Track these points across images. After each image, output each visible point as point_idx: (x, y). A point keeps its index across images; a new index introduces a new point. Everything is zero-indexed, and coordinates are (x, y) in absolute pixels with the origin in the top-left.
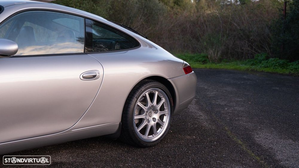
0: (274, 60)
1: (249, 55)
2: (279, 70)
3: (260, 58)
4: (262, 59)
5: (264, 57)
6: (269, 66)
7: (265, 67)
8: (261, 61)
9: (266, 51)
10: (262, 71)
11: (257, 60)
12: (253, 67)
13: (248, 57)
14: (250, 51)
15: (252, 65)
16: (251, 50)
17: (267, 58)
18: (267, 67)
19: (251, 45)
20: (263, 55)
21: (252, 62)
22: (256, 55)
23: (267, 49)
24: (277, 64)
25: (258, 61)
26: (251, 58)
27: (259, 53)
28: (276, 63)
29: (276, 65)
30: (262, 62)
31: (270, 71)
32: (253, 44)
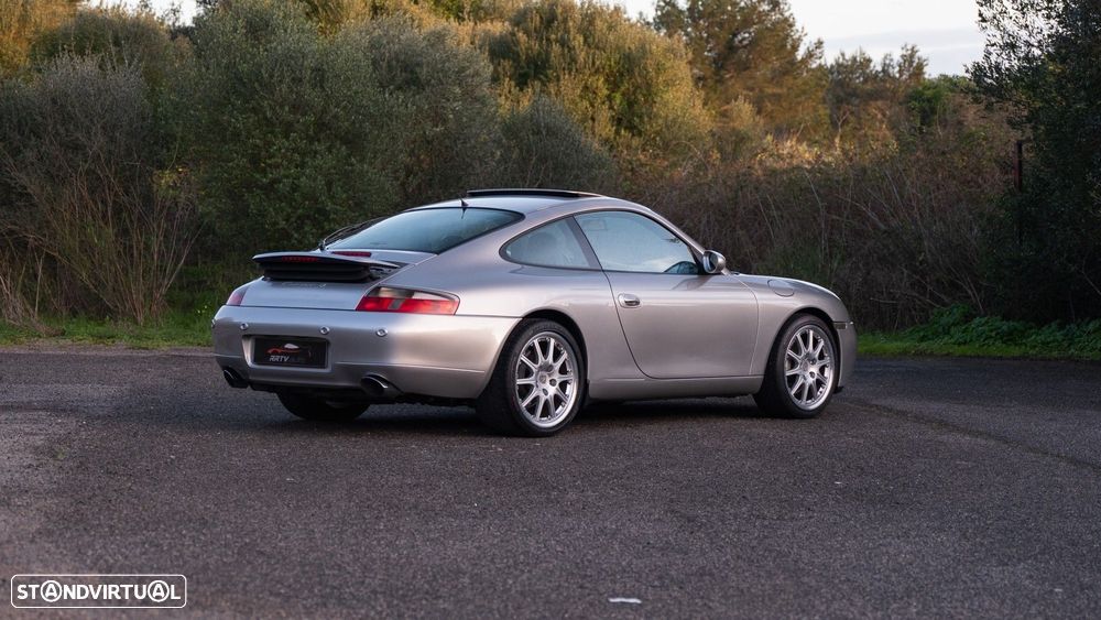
0: (987, 322)
1: (913, 312)
2: (997, 349)
3: (945, 320)
4: (952, 321)
5: (958, 313)
6: (971, 340)
7: (959, 344)
8: (949, 327)
9: (969, 297)
10: (947, 355)
11: (936, 326)
12: (924, 345)
13: (912, 318)
14: (917, 302)
15: (922, 339)
16: (922, 298)
17: (968, 318)
18: (965, 343)
19: (920, 282)
20: (955, 310)
21: (922, 334)
22: (935, 311)
23: (970, 292)
24: (993, 334)
25: (940, 330)
26: (921, 323)
27: (944, 305)
28: (992, 331)
29: (991, 337)
30: (953, 330)
31: (969, 353)
32: (928, 280)
